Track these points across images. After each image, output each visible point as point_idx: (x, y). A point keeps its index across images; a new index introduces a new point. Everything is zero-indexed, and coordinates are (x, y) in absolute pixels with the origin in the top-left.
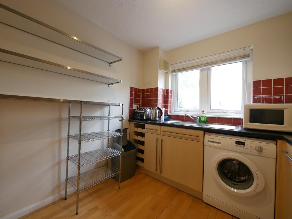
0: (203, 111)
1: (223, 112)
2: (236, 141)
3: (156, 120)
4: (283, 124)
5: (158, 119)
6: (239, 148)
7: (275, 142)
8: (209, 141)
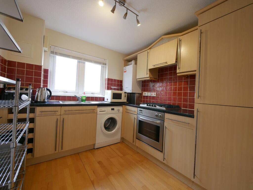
0: (84, 93)
1: (92, 93)
2: (111, 109)
3: (45, 102)
4: (121, 99)
5: (46, 101)
6: (113, 111)
7: (122, 106)
8: (100, 111)
